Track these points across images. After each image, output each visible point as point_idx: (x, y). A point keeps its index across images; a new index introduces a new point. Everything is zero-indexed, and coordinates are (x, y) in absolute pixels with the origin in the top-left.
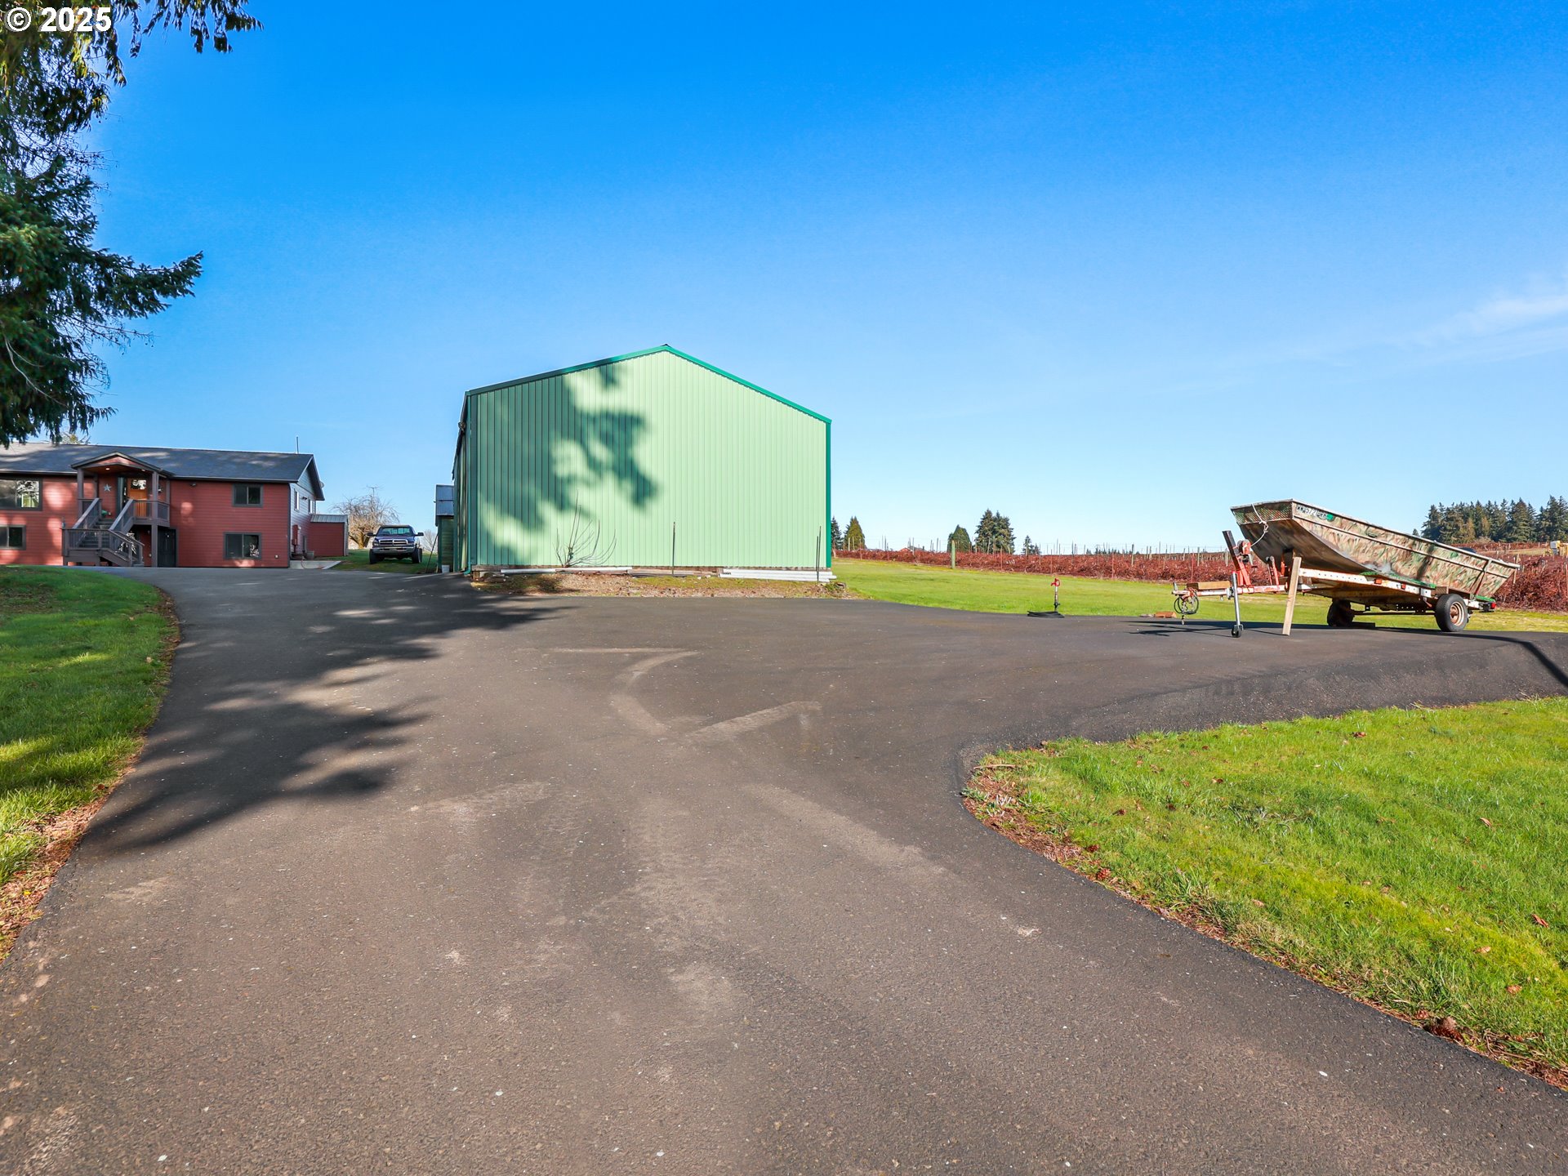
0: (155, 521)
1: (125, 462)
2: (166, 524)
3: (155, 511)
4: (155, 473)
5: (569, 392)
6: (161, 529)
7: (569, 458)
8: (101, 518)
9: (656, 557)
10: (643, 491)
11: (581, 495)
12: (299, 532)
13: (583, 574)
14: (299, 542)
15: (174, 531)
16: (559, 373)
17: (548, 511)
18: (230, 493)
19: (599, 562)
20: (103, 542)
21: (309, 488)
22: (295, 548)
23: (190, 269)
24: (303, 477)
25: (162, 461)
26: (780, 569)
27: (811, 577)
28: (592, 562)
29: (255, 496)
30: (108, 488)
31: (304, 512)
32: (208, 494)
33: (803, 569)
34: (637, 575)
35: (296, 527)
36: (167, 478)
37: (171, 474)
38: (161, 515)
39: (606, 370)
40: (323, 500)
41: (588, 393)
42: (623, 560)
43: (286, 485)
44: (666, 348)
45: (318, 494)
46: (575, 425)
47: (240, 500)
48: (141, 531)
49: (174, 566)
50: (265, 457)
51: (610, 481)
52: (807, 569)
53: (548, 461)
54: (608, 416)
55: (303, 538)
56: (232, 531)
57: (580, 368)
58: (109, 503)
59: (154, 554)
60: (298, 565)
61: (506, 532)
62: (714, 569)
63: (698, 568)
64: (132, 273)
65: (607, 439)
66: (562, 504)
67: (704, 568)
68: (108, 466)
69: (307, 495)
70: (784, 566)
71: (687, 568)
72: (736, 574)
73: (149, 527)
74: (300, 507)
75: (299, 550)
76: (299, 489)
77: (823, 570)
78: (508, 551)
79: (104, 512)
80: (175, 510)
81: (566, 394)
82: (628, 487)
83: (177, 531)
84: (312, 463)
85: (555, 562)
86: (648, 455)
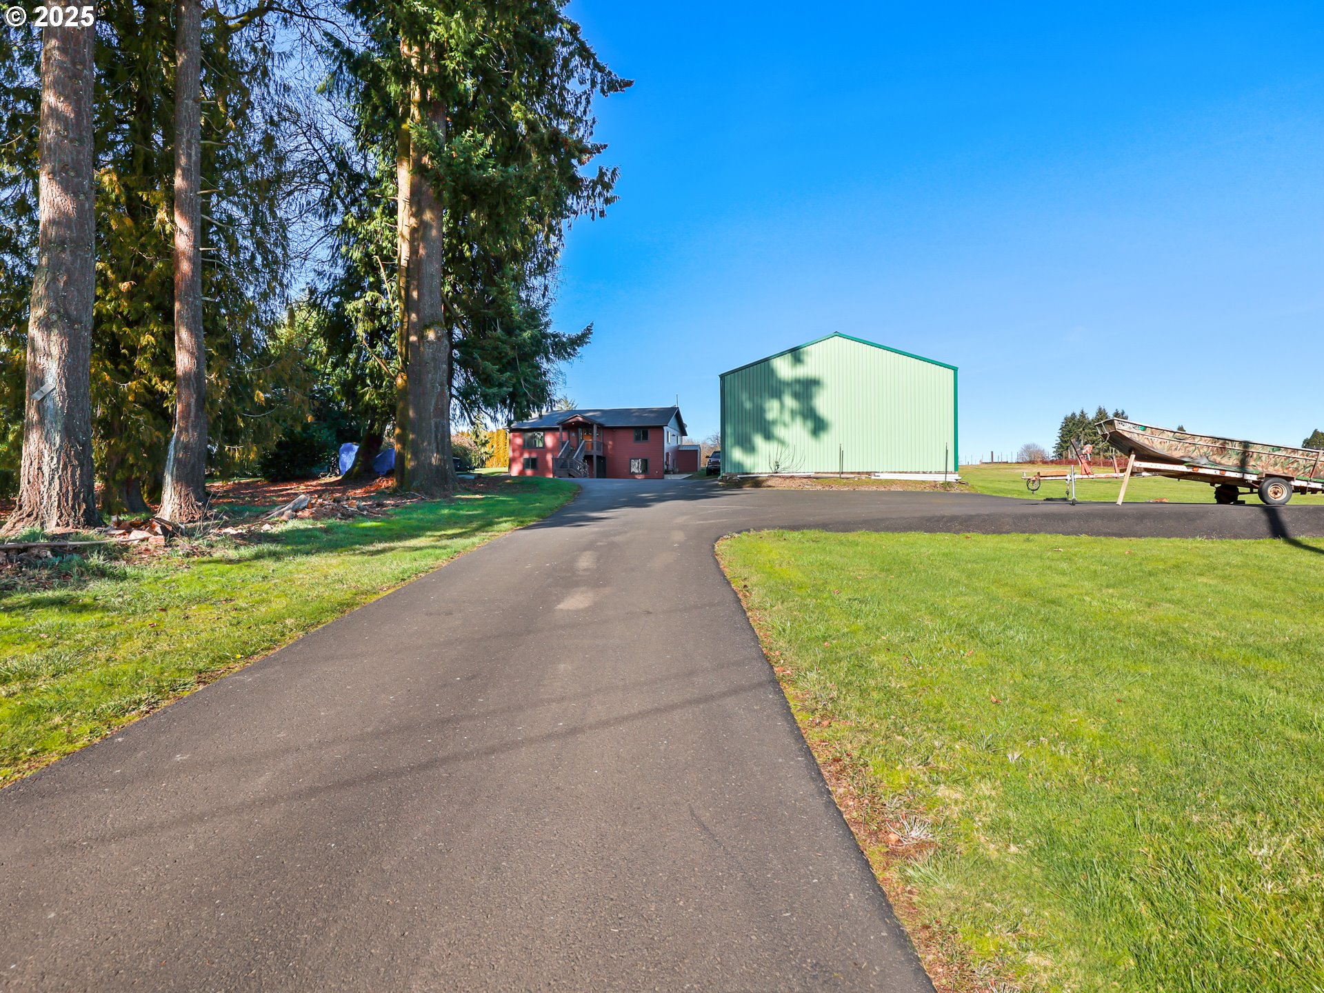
0: (595, 453)
1: (581, 419)
2: (601, 454)
3: (595, 447)
4: (595, 424)
5: (772, 370)
6: (598, 457)
7: (773, 409)
8: (570, 452)
9: (830, 466)
10: (818, 426)
11: (779, 431)
12: (670, 457)
13: (783, 477)
14: (670, 462)
16: (767, 360)
17: (759, 440)
18: (631, 435)
19: (795, 470)
20: (571, 466)
21: (677, 428)
22: (667, 467)
23: (588, 332)
24: (673, 421)
25: (599, 417)
26: (918, 473)
27: (941, 478)
28: (791, 470)
29: (645, 437)
30: (573, 434)
31: (674, 444)
32: (621, 435)
33: (936, 473)
34: (816, 478)
35: (668, 454)
36: (601, 427)
37: (603, 425)
38: (598, 449)
39: (796, 354)
40: (687, 435)
41: (784, 369)
42: (809, 469)
43: (661, 428)
44: (837, 334)
45: (683, 432)
46: (776, 389)
47: (637, 439)
48: (588, 458)
49: (605, 477)
50: (651, 411)
51: (799, 420)
52: (939, 473)
53: (761, 411)
54: (798, 381)
55: (672, 460)
56: (633, 458)
57: (782, 354)
58: (574, 442)
59: (595, 472)
60: (669, 477)
61: (737, 454)
62: (869, 473)
63: (859, 473)
64: (565, 340)
65: (796, 396)
66: (768, 436)
67: (863, 473)
68: (573, 422)
69: (676, 433)
70: (921, 470)
71: (852, 473)
72: (883, 477)
73: (592, 456)
74: (670, 441)
75: (670, 468)
76: (670, 431)
77: (951, 473)
78: (739, 465)
79: (571, 448)
80: (605, 445)
81: (771, 372)
82: (810, 424)
83: (606, 458)
84: (678, 413)
85: (769, 470)
86: (823, 403)
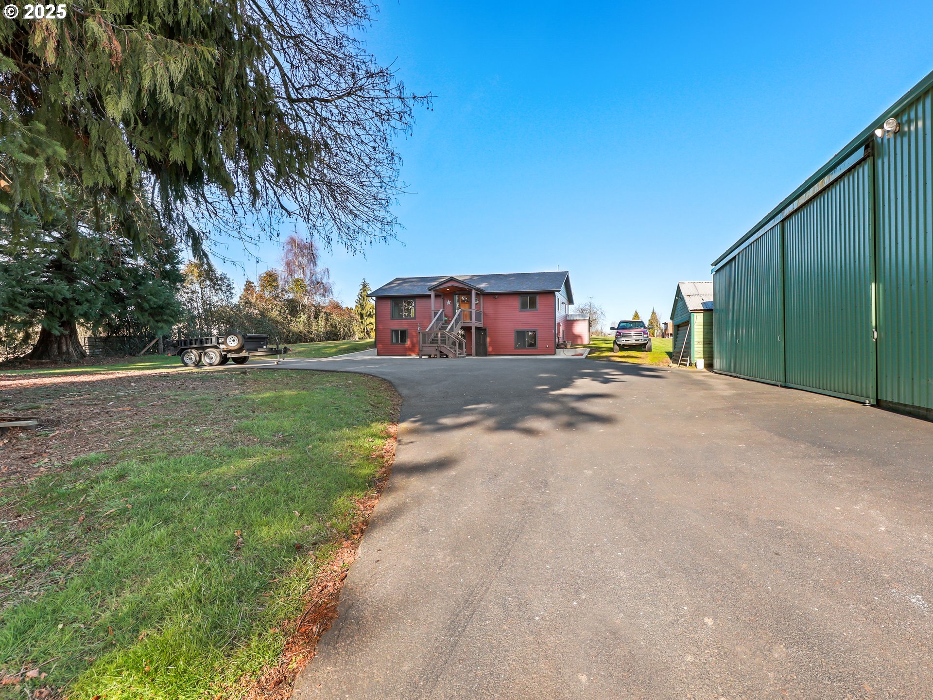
0: (473, 323)
1: (457, 284)
2: (481, 325)
3: (474, 317)
4: (473, 290)
6: (477, 328)
12: (561, 327)
14: (561, 335)
15: (485, 329)
18: (516, 303)
20: (441, 340)
21: (565, 296)
22: (559, 340)
24: (563, 288)
25: (478, 283)
29: (533, 304)
30: (448, 302)
31: (563, 313)
32: (505, 302)
35: (559, 324)
36: (480, 293)
37: (483, 291)
38: (478, 319)
40: (573, 304)
43: (553, 293)
45: (570, 301)
47: (524, 306)
48: (466, 329)
55: (563, 331)
56: (519, 329)
58: (450, 312)
59: (473, 347)
68: (448, 288)
69: (565, 300)
73: (470, 328)
74: (561, 309)
75: (561, 341)
76: (561, 296)
79: (446, 318)
80: (485, 315)
83: (487, 330)
84: (568, 278)
